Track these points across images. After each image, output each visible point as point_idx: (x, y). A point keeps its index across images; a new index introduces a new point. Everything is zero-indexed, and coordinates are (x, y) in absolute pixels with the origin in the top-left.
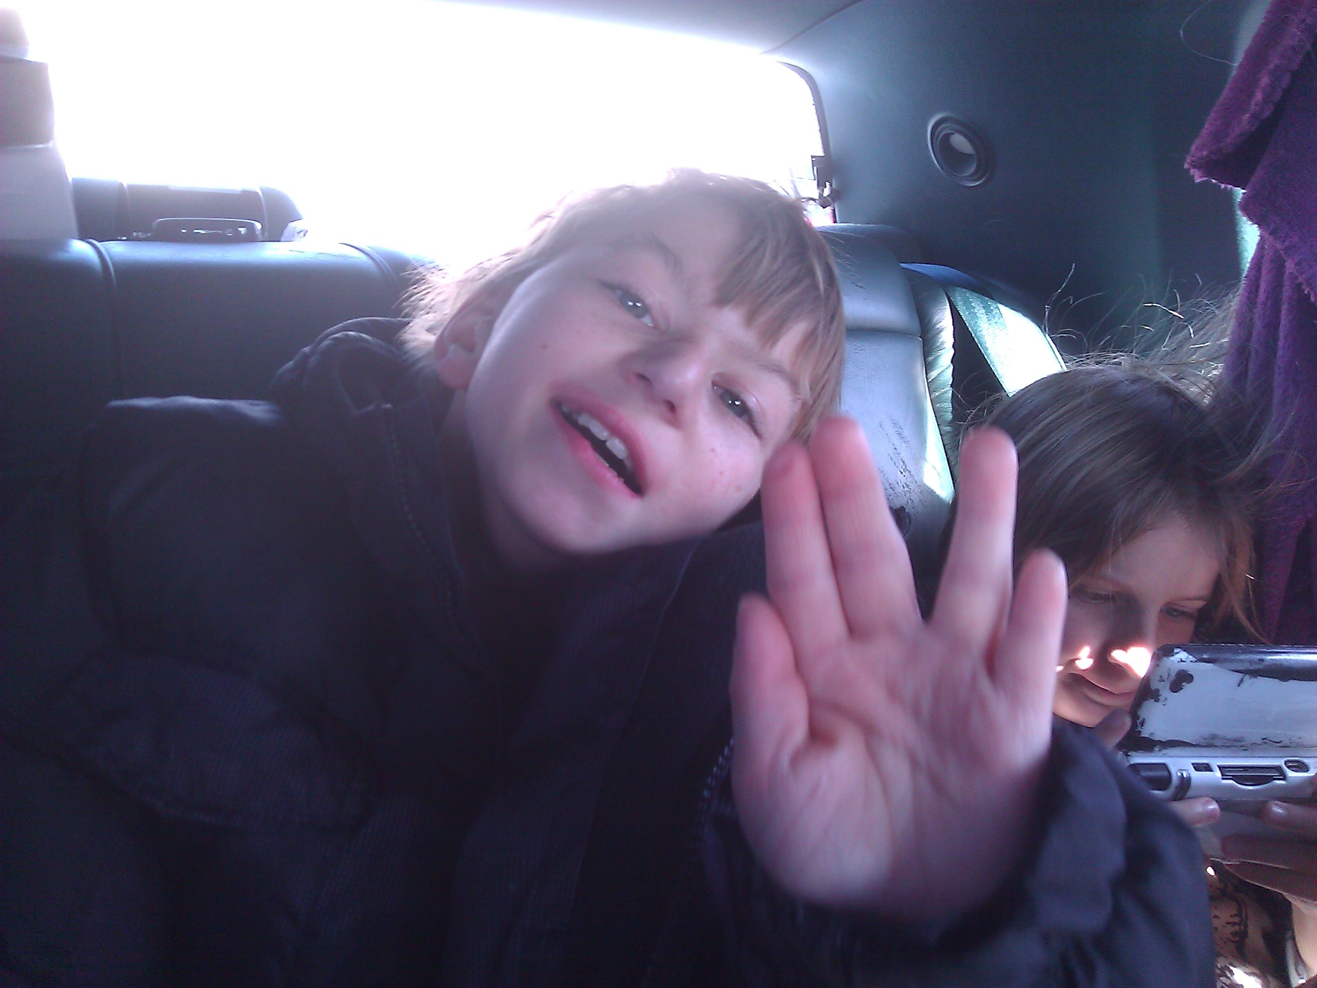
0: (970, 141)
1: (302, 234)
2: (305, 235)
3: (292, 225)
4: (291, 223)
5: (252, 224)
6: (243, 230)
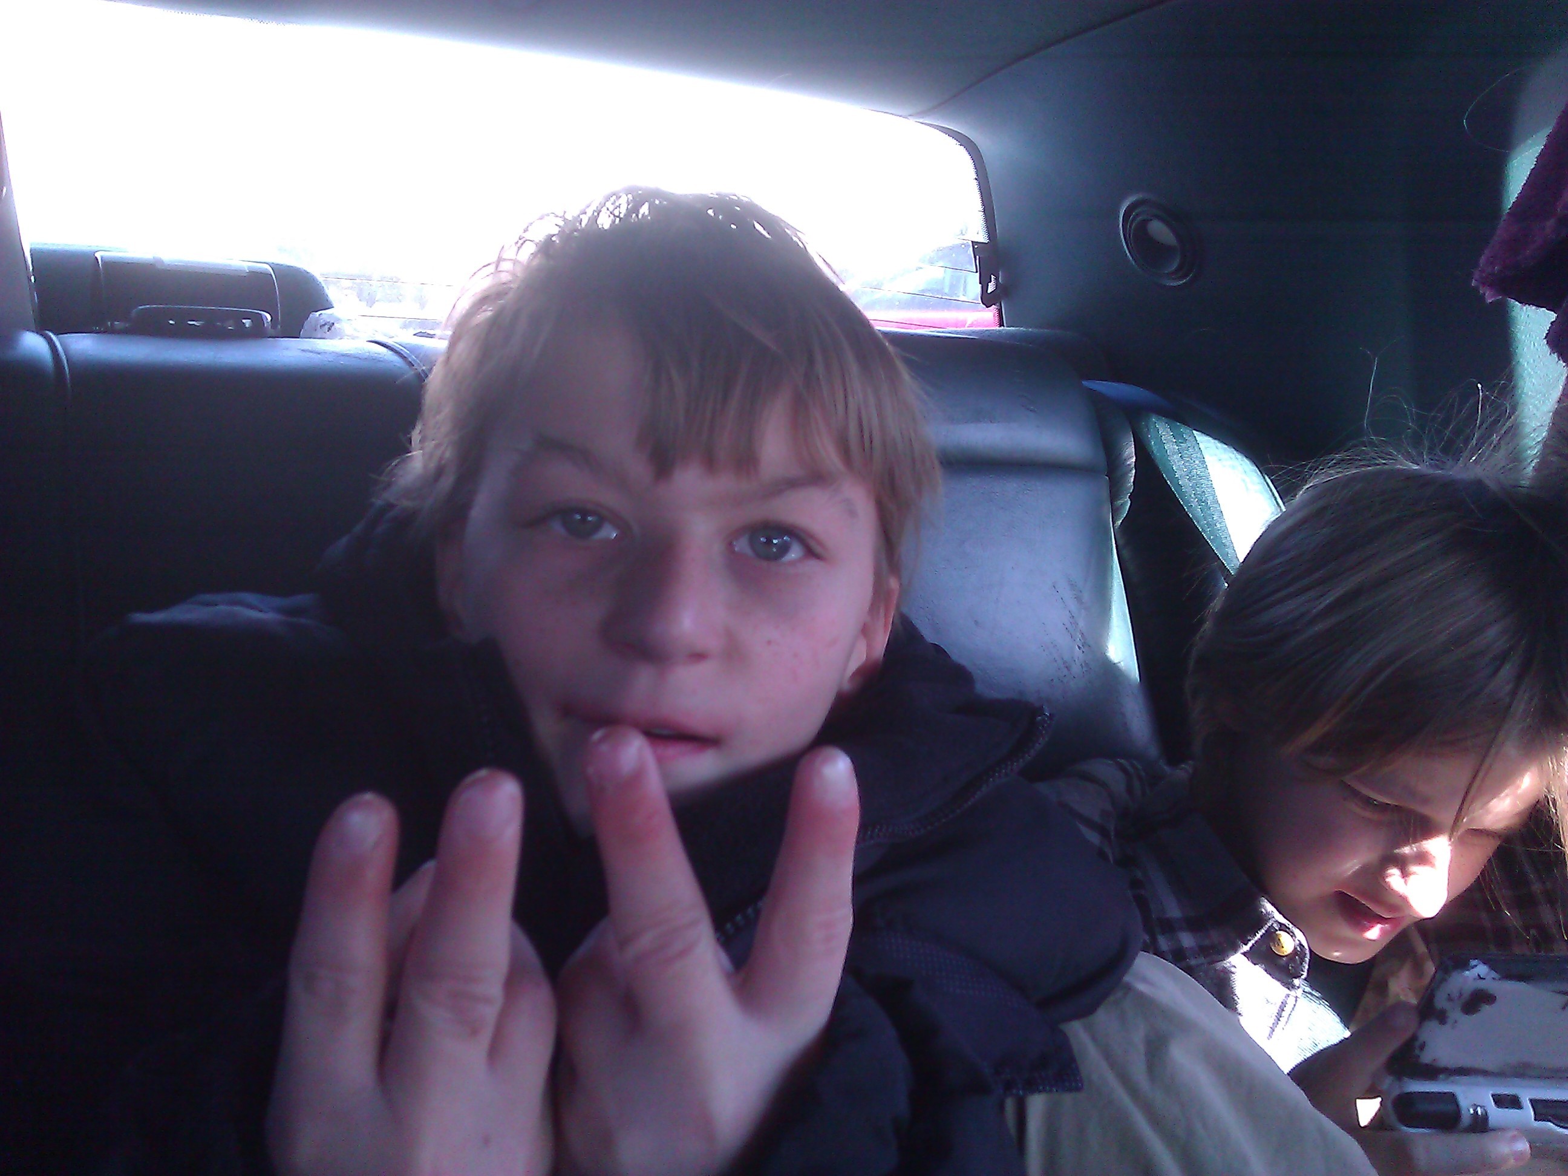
0: (1174, 231)
1: (327, 327)
2: (329, 329)
4: (316, 313)
5: (261, 314)
6: (247, 323)
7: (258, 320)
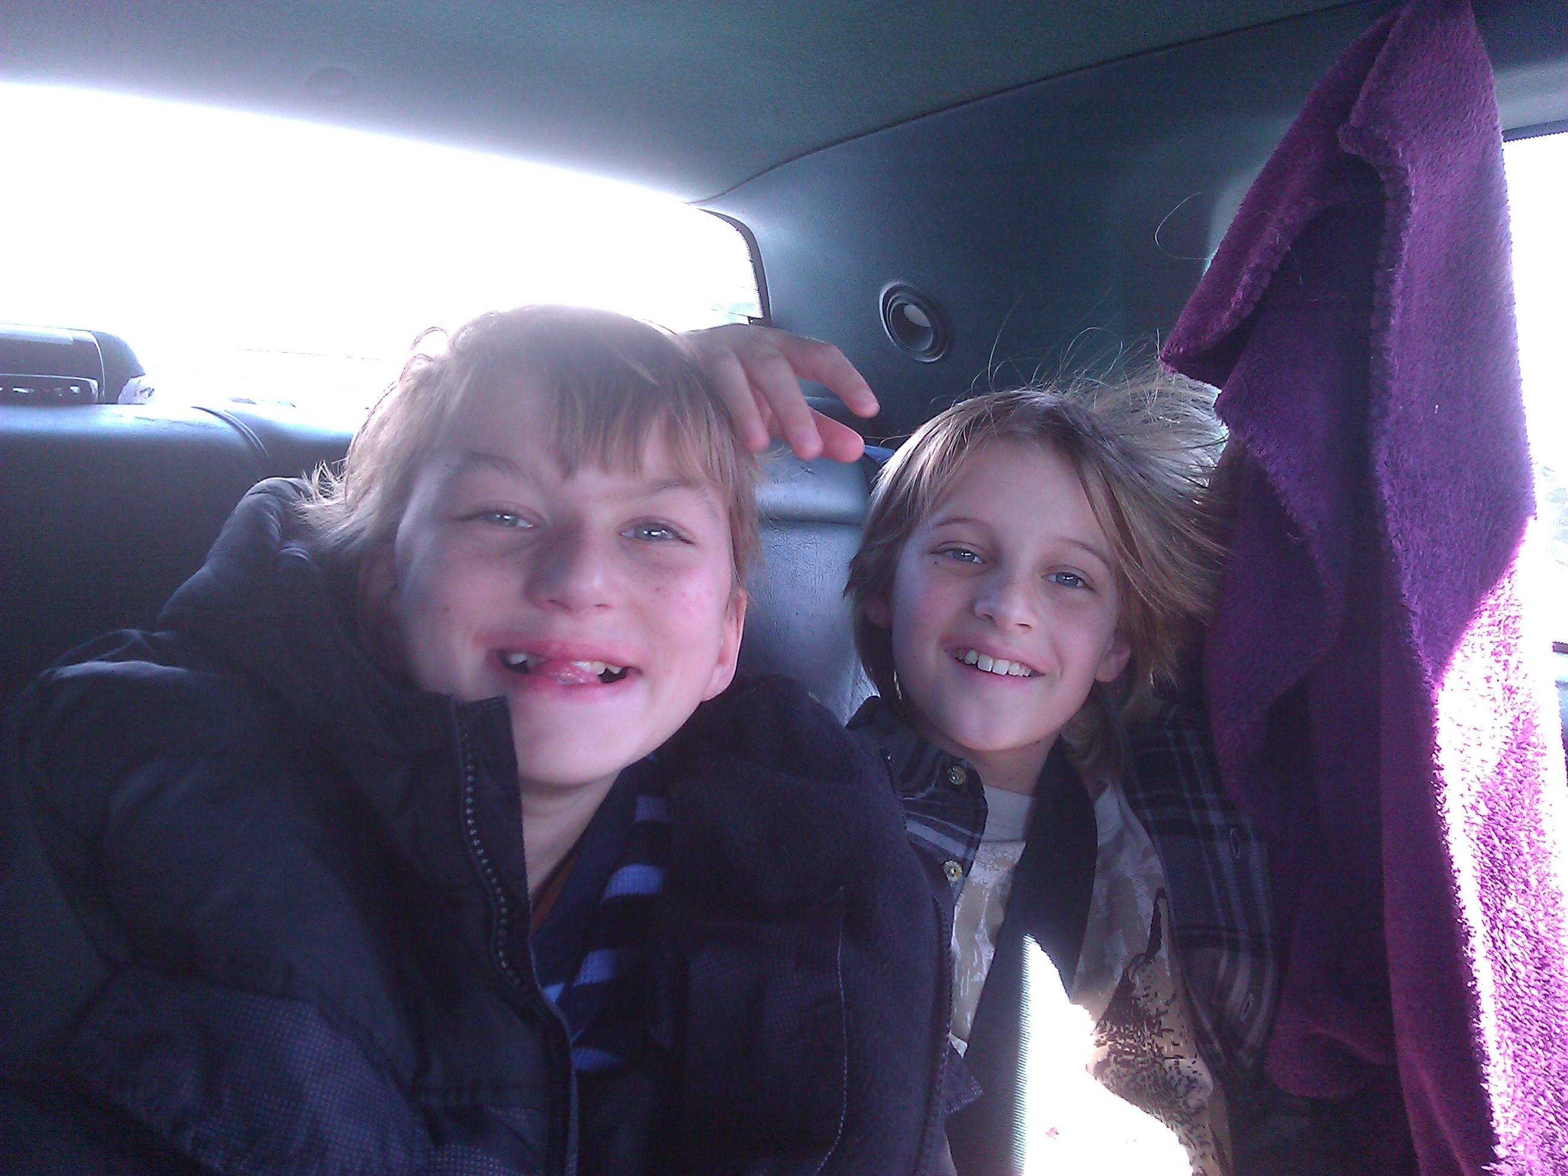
0: (925, 312)
1: (147, 393)
2: (149, 395)
3: (133, 381)
4: (132, 379)
5: (87, 381)
6: (75, 389)
7: (85, 387)
